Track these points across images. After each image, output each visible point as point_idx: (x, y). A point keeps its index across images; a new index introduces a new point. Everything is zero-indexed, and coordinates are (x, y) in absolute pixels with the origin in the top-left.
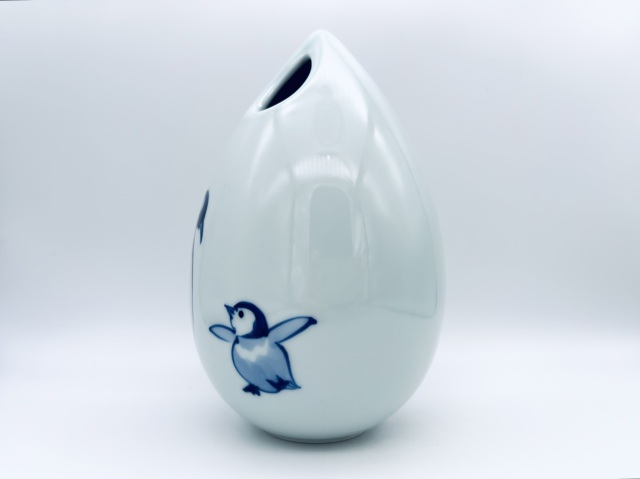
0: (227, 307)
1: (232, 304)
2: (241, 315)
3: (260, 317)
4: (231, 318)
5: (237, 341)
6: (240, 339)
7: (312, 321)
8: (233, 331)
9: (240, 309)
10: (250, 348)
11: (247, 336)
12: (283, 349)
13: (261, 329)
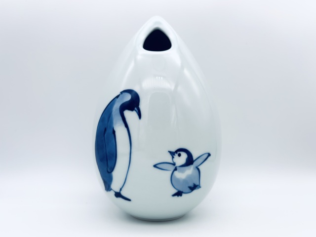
0: (170, 152)
1: (173, 150)
2: (179, 155)
3: (190, 155)
4: (173, 157)
5: (176, 169)
6: (178, 168)
7: (209, 155)
8: (174, 164)
9: (178, 153)
10: (183, 172)
11: (183, 166)
12: (199, 170)
13: (190, 161)
